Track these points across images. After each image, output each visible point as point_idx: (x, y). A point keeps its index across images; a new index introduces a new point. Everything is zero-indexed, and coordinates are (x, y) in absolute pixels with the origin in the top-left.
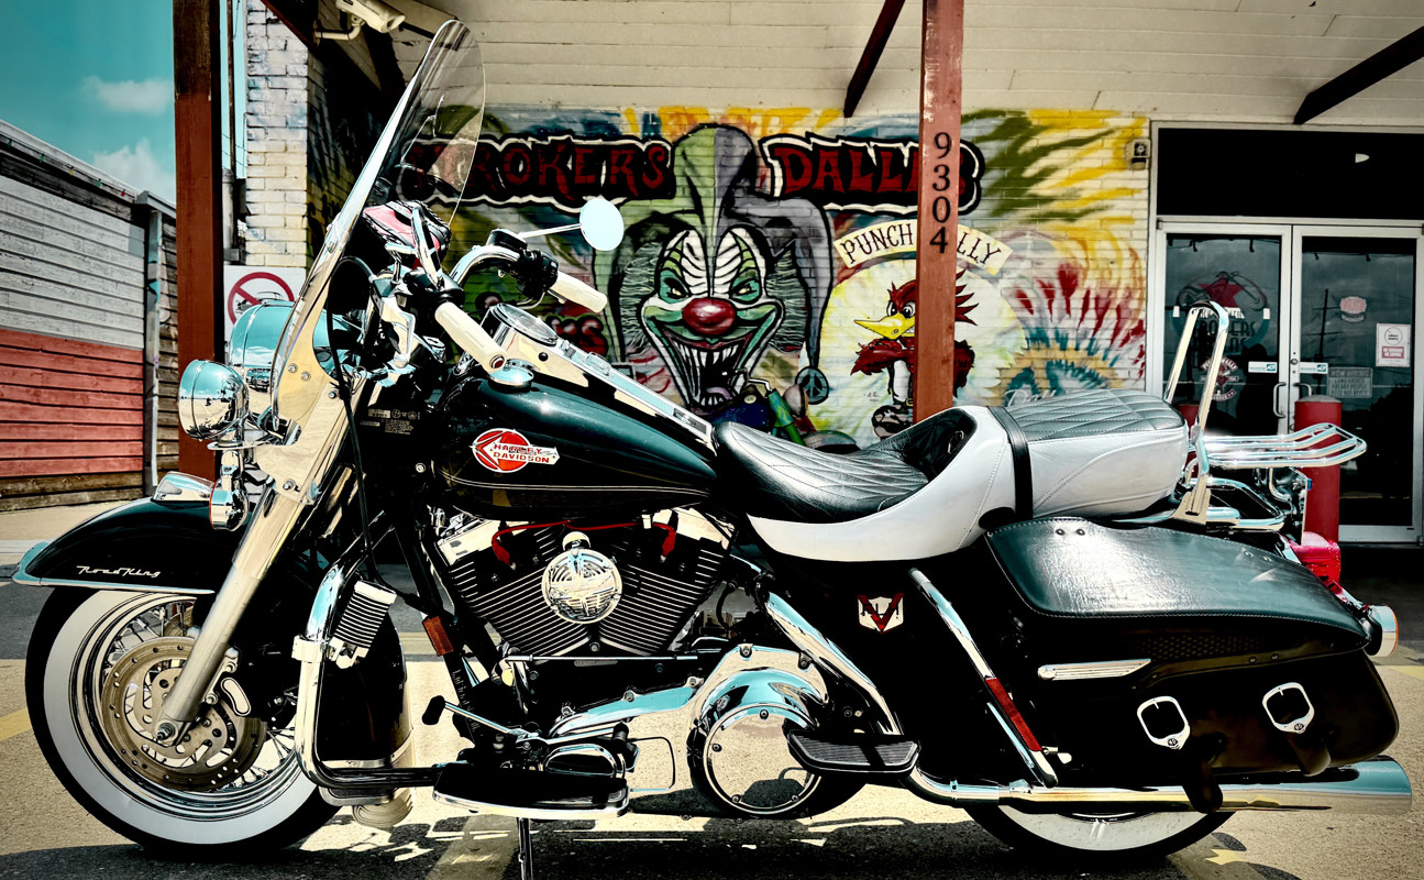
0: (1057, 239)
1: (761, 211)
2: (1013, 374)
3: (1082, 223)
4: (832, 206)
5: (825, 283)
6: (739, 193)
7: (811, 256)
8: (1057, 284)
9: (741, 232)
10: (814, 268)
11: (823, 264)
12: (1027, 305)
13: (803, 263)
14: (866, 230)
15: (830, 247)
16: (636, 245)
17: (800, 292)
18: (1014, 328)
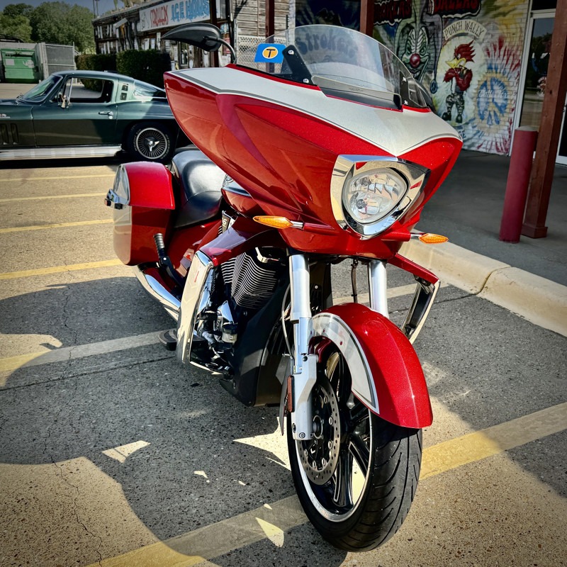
0: (500, 25)
1: (428, 20)
2: (481, 83)
3: (507, 17)
4: (444, 16)
5: (440, 47)
6: (424, 14)
7: (438, 37)
8: (497, 44)
9: (423, 29)
10: (438, 41)
11: (440, 39)
12: (489, 54)
13: (436, 39)
14: (451, 26)
15: (442, 33)
16: (403, 36)
17: (434, 51)
18: (484, 64)
